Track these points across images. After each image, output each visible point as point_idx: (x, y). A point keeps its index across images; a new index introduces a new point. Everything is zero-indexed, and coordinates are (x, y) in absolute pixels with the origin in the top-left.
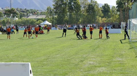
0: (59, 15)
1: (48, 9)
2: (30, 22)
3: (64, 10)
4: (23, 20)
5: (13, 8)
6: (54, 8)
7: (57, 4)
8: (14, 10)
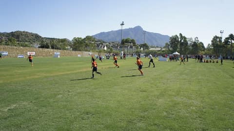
0: (173, 48)
1: (166, 44)
3: (177, 46)
5: (146, 42)
7: (172, 41)
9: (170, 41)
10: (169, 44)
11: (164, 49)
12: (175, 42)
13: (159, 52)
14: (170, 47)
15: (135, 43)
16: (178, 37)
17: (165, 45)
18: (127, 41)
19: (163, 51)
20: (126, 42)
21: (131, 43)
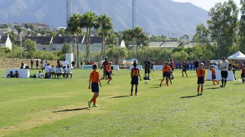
1: (198, 29)
2: (161, 54)
3: (231, 31)
4: (147, 50)
6: (211, 28)
7: (217, 20)
8: (140, 31)
9: (210, 19)
10: (207, 28)
11: (191, 46)
12: (224, 21)
13: (177, 54)
14: (209, 37)
15: (109, 28)
16: (234, 7)
17: (195, 33)
18: (85, 22)
19: (189, 51)
20: (82, 25)
21: (97, 27)
